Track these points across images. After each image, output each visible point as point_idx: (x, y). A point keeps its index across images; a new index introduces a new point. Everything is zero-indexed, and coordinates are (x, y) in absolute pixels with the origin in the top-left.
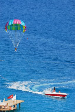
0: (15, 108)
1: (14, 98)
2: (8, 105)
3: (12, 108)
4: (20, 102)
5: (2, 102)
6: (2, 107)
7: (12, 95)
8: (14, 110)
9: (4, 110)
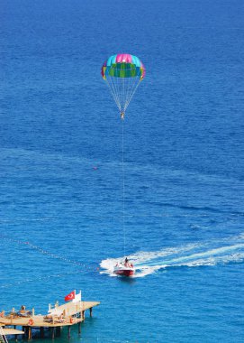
0: (81, 319)
1: (78, 297)
2: (66, 313)
3: (76, 320)
4: (90, 306)
5: (52, 308)
6: (55, 320)
7: (73, 293)
8: (79, 323)
9: (58, 325)
